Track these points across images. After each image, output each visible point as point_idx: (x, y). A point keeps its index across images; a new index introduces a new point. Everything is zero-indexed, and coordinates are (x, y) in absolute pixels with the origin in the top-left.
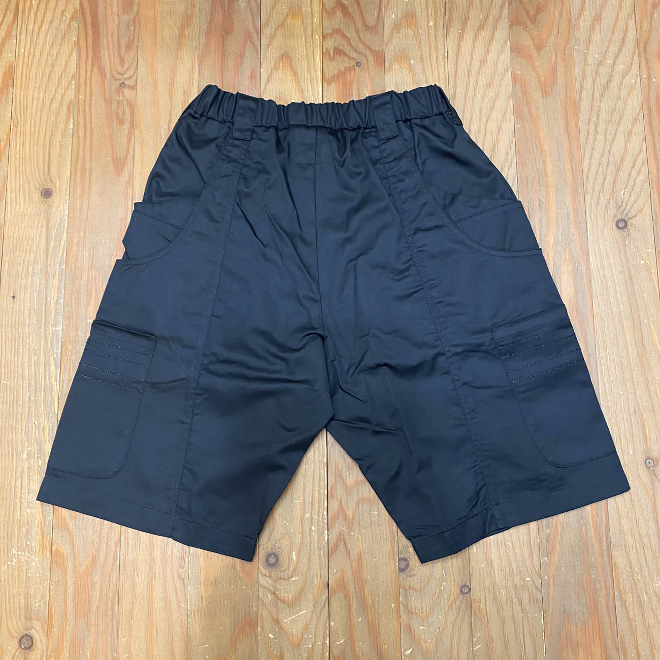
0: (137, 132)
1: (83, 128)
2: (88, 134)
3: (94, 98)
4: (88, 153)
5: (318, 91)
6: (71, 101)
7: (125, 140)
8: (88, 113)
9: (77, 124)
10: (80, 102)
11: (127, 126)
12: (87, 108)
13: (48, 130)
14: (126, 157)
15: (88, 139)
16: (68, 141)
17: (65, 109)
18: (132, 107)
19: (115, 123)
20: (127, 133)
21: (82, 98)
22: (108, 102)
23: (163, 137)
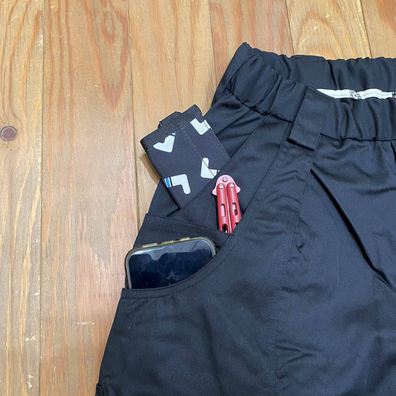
0: (133, 52)
1: (58, 46)
2: (66, 53)
3: (71, 8)
4: (66, 77)
5: (356, 5)
6: (39, 12)
7: (118, 62)
8: (64, 27)
9: (49, 42)
10: (52, 13)
11: (118, 44)
12: (63, 20)
13: (7, 49)
14: (122, 83)
15: (66, 60)
16: (38, 62)
17: (31, 22)
18: (125, 20)
19: (102, 40)
20: (119, 53)
21: (54, 8)
22: (91, 13)
23: (170, 57)
